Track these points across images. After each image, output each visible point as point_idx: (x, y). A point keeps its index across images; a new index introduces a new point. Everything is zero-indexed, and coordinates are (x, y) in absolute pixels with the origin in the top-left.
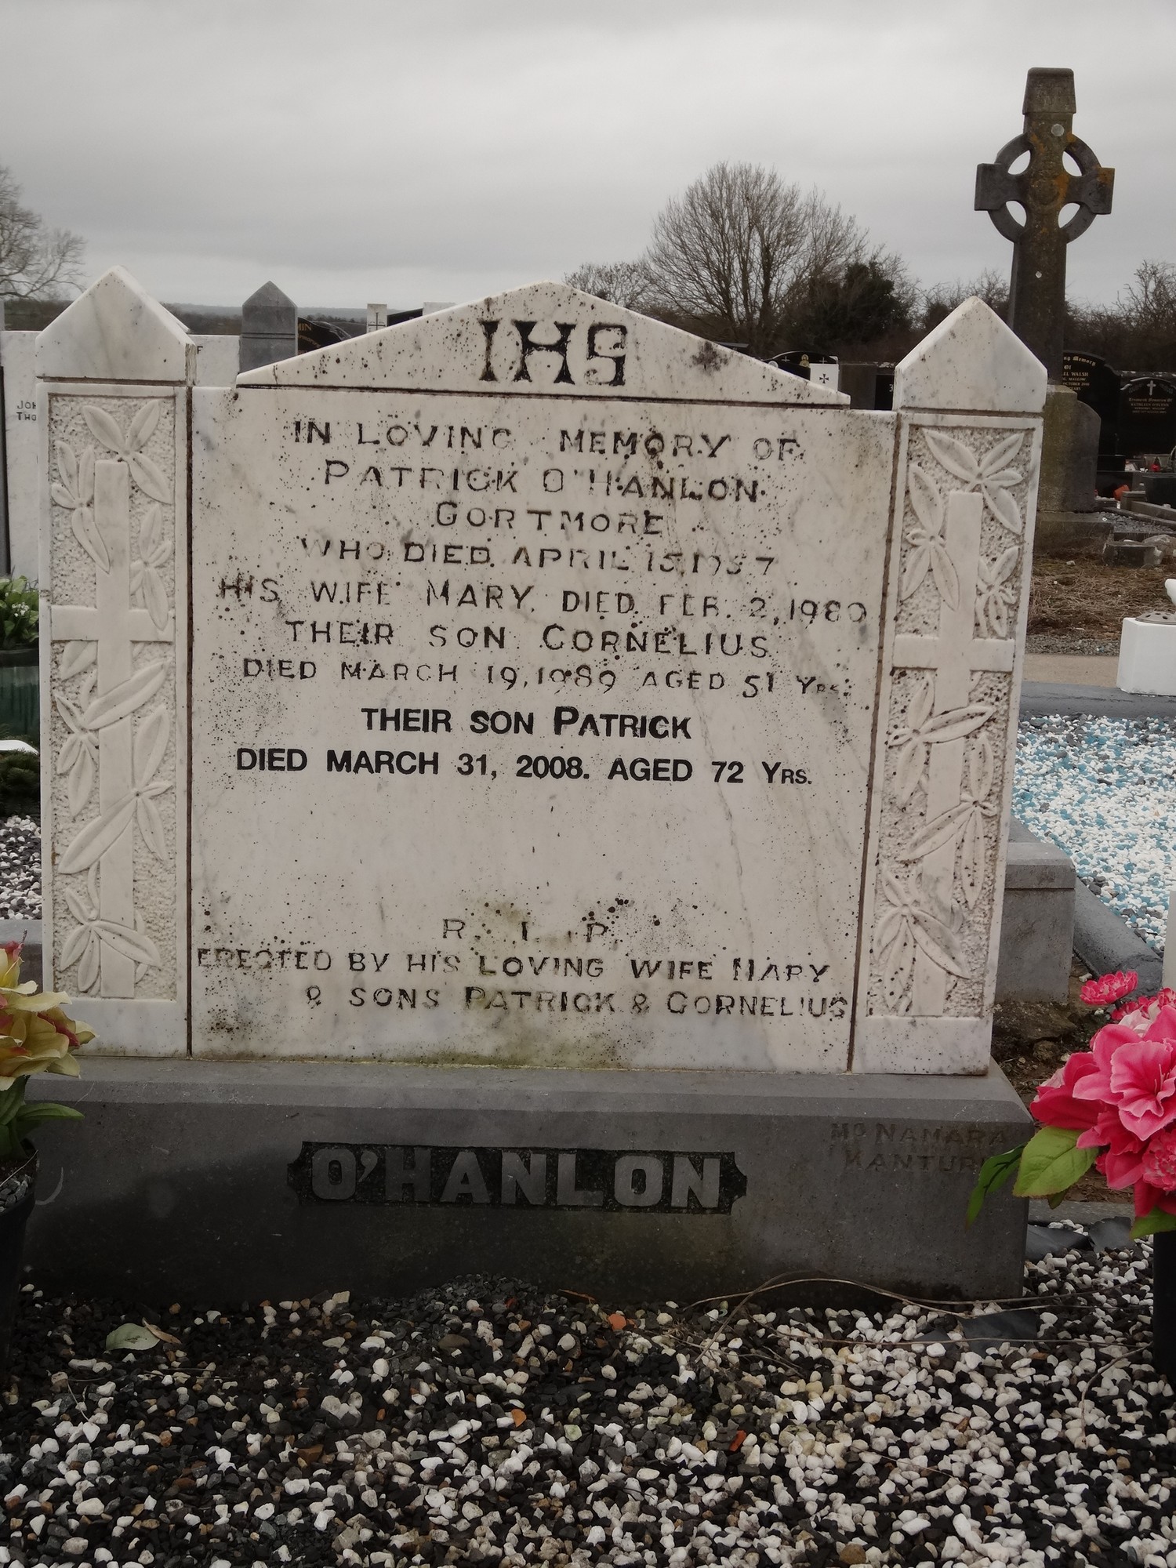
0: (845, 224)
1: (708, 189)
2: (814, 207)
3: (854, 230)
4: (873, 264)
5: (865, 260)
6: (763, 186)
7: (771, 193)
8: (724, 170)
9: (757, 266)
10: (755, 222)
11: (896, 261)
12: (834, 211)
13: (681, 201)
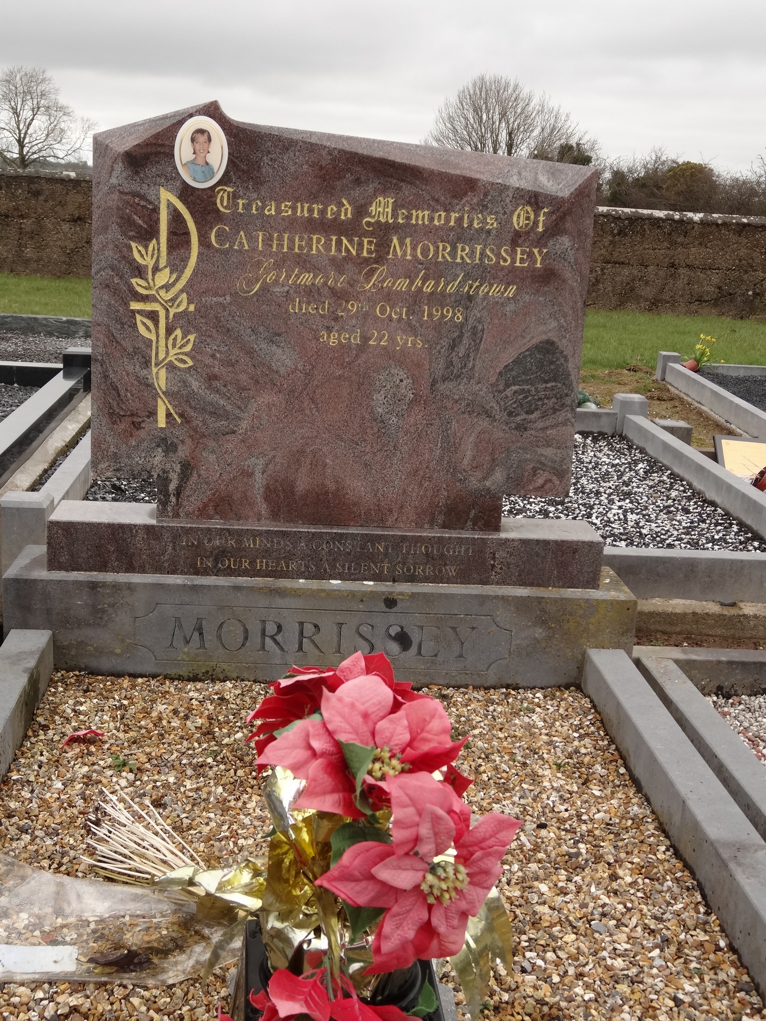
0: (563, 119)
1: (472, 92)
2: (543, 106)
3: (569, 123)
4: (578, 144)
5: (573, 142)
6: (510, 91)
7: (514, 96)
8: (483, 79)
9: (503, 145)
10: (503, 115)
11: (594, 143)
12: (556, 109)
13: (454, 100)
